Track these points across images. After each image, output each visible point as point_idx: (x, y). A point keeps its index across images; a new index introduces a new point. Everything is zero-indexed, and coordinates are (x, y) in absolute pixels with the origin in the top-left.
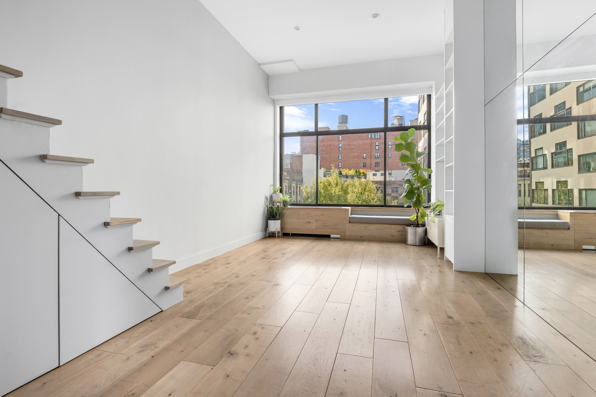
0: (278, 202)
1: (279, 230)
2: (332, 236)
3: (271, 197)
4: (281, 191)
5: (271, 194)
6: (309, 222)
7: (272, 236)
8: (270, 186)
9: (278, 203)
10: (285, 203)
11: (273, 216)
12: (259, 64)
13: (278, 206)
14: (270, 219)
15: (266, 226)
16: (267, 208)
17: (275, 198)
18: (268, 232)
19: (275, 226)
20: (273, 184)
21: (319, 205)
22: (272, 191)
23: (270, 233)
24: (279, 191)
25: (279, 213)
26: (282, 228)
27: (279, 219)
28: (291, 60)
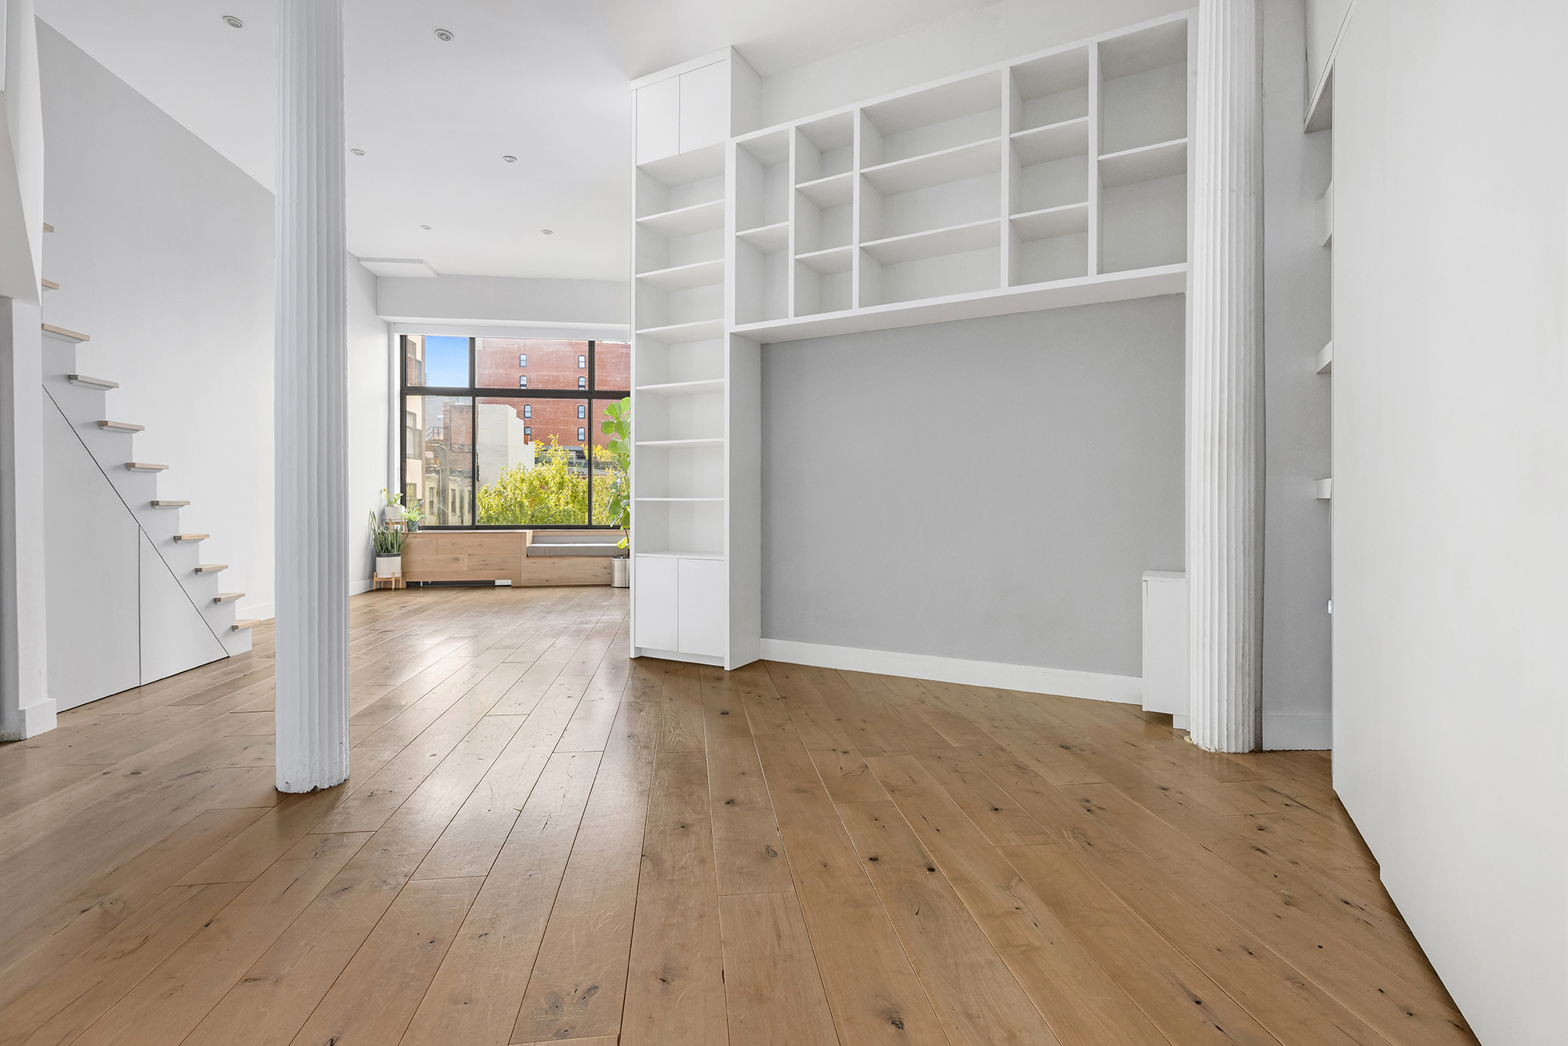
0: (396, 523)
1: (398, 575)
2: (498, 583)
3: (383, 513)
4: (403, 502)
5: (383, 507)
6: (457, 559)
7: (384, 587)
8: (381, 492)
9: (396, 526)
10: (410, 524)
11: (387, 548)
12: (358, 259)
13: (396, 531)
14: (379, 556)
15: (373, 568)
16: (374, 533)
17: (389, 516)
18: (375, 579)
19: (390, 568)
20: (386, 489)
21: (478, 528)
22: (385, 502)
23: (380, 582)
24: (399, 501)
25: (398, 544)
26: (404, 574)
27: (398, 555)
28: (421, 261)
